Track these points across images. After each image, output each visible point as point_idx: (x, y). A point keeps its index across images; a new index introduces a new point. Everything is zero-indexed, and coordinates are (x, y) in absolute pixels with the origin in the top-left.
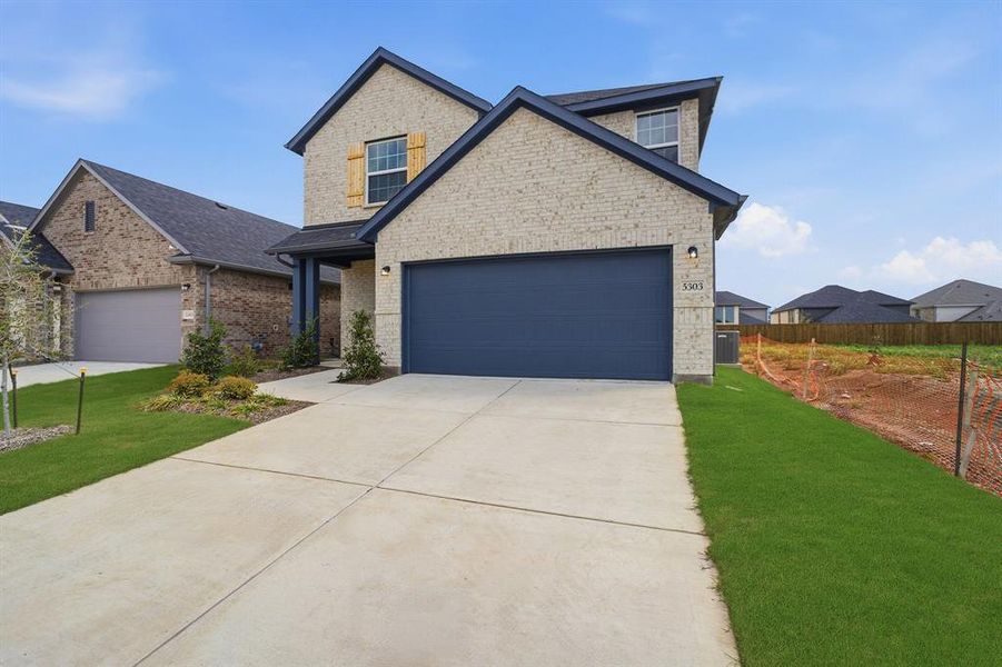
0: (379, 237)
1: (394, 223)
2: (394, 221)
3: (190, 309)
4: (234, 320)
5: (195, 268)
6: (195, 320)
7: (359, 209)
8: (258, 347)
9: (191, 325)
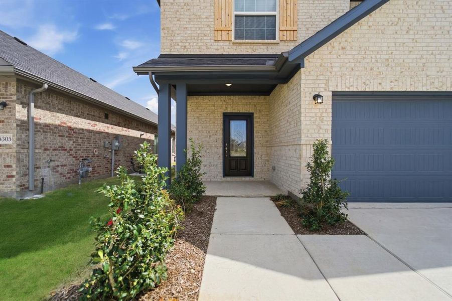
0: (306, 61)
1: (325, 49)
2: (324, 47)
3: (6, 132)
4: (60, 145)
5: (14, 83)
6: (15, 146)
7: (227, 43)
8: (87, 171)
9: (7, 151)
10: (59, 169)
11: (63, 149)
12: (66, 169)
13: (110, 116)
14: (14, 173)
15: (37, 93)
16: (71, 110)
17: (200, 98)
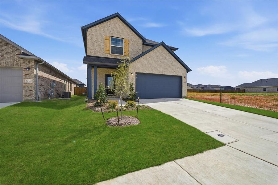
0: (130, 65)
1: (134, 62)
3: (30, 78)
5: (34, 61)
6: (34, 83)
7: (109, 54)
9: (30, 85)
13: (52, 72)
14: (34, 93)
15: (39, 65)
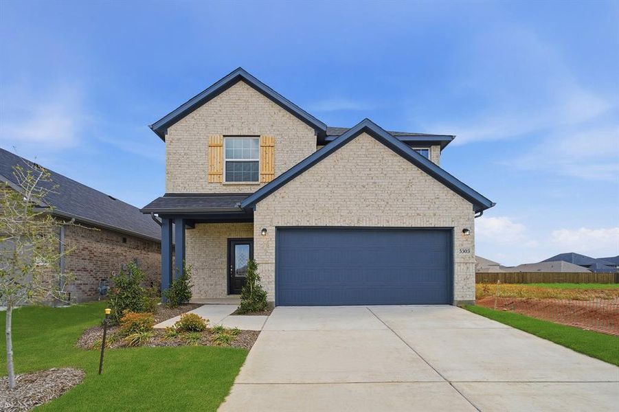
0: (257, 206)
1: (270, 198)
2: (270, 196)
4: (83, 266)
6: (50, 266)
7: (219, 184)
8: (106, 290)
9: (45, 270)
10: (82, 287)
11: (85, 270)
12: (88, 287)
13: (128, 240)
16: (92, 236)
17: (207, 225)
